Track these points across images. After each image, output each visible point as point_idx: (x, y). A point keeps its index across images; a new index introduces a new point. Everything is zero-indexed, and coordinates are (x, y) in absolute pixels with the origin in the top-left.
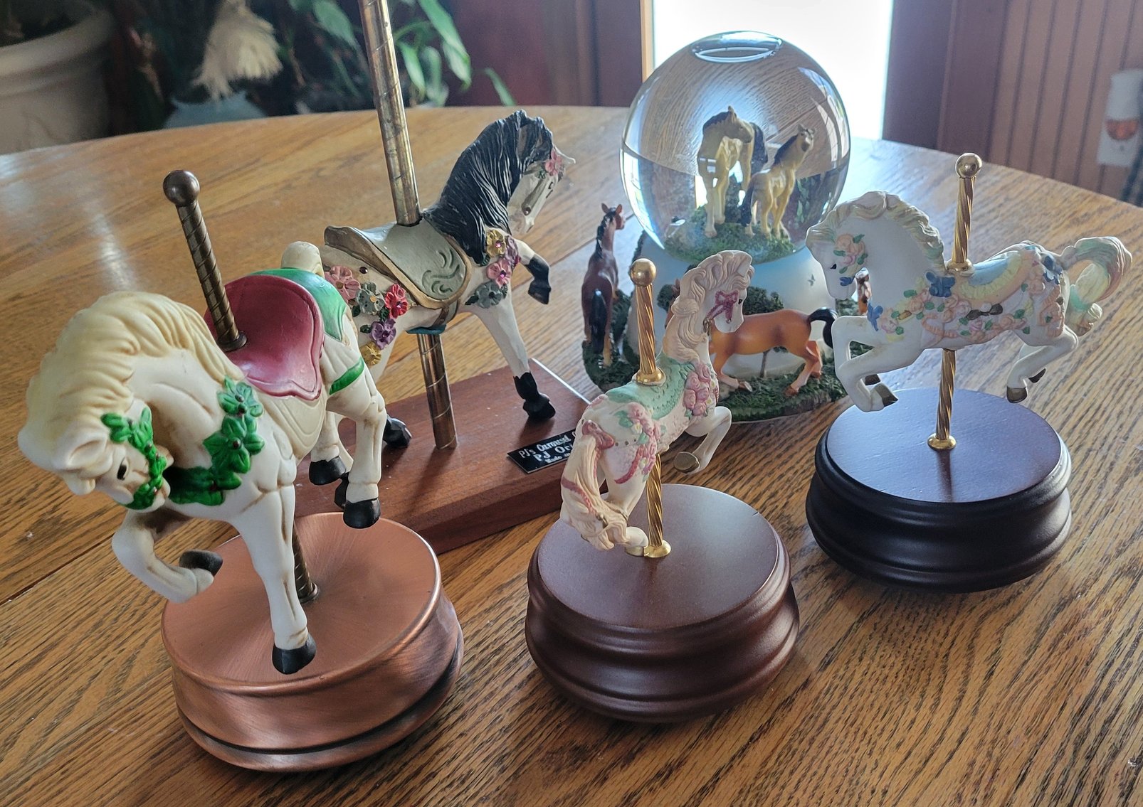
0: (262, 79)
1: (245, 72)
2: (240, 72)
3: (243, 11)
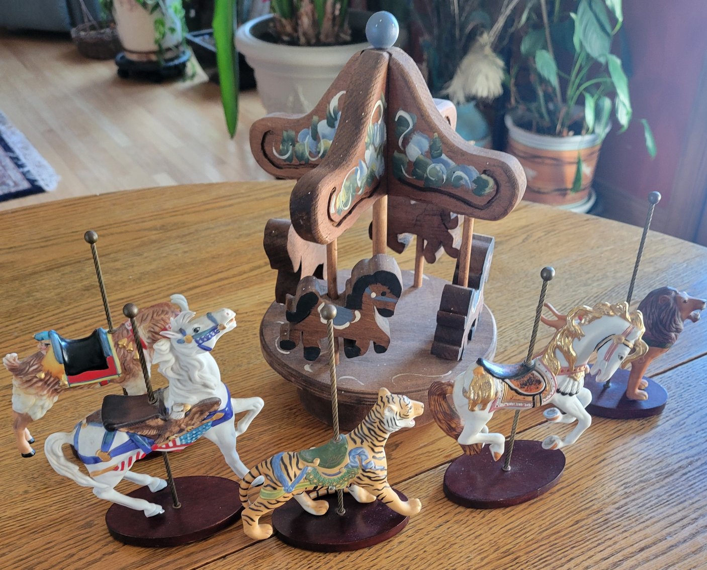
0: (487, 98)
1: (477, 92)
2: (473, 92)
3: (488, 50)
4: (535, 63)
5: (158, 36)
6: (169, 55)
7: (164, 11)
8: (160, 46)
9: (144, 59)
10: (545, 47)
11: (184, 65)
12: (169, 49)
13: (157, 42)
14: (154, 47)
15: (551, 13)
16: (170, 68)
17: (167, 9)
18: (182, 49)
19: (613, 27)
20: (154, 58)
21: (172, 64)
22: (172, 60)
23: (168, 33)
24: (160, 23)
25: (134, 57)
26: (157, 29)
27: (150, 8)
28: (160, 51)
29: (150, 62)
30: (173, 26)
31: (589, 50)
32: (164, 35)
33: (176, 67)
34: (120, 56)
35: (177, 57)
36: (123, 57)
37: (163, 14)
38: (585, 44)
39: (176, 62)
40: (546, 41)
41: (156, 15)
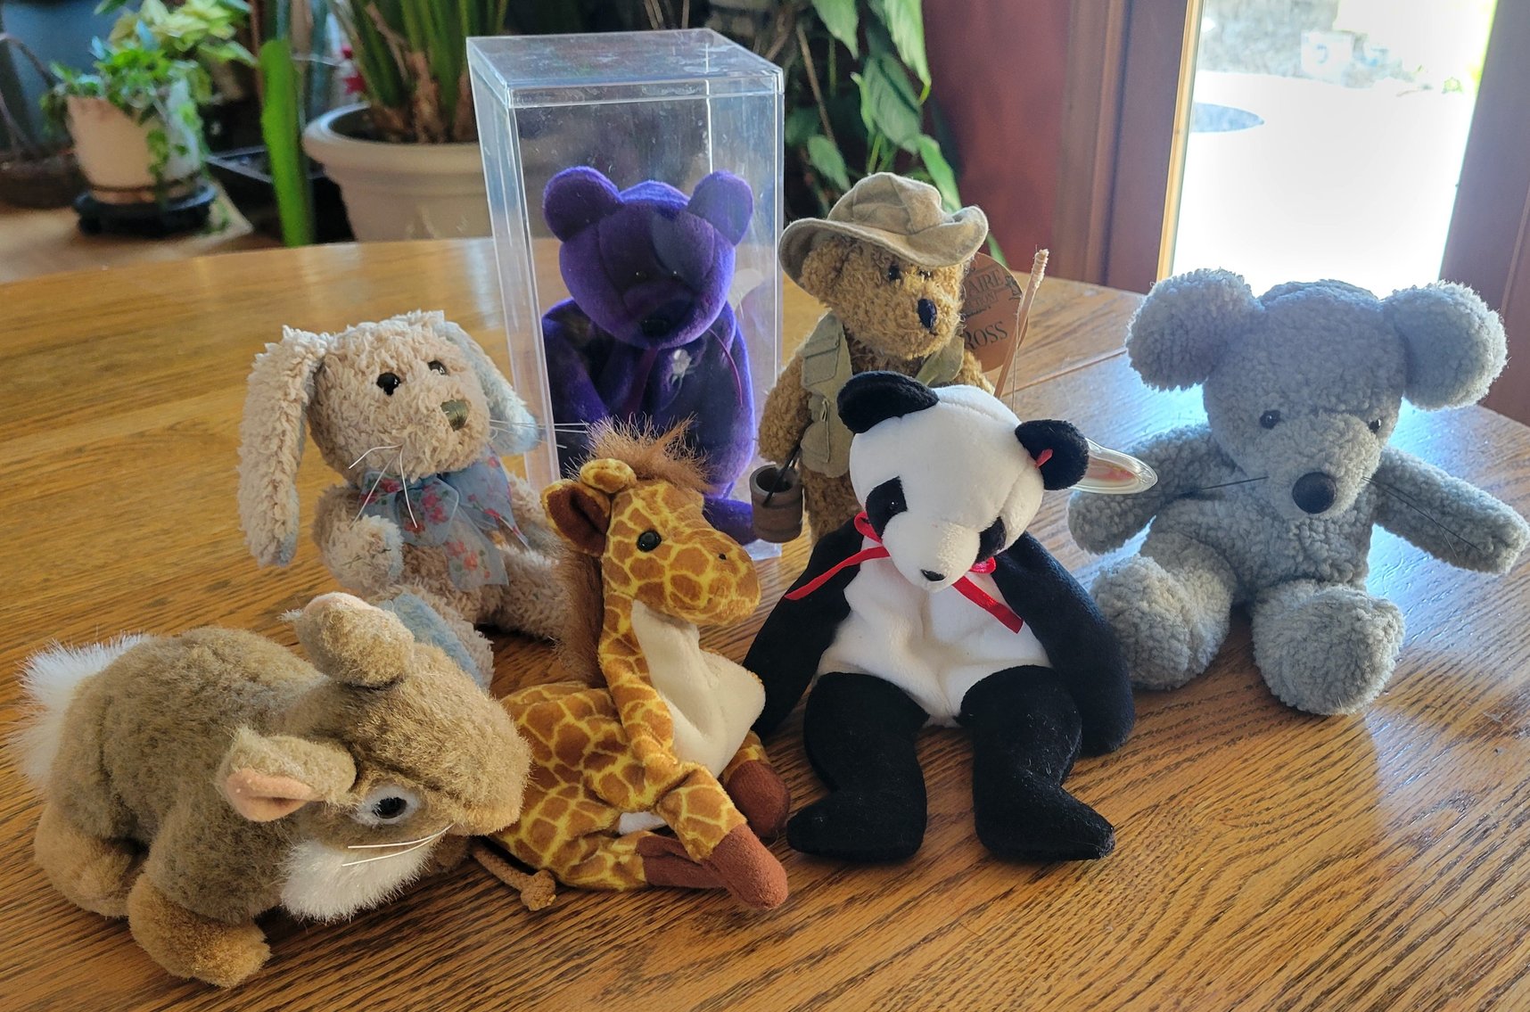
4: (808, 156)
5: (154, 159)
6: (176, 192)
7: (164, 118)
8: (159, 175)
9: (129, 199)
10: (821, 131)
11: (205, 208)
12: (176, 182)
13: (154, 170)
14: (147, 179)
15: (824, 82)
16: (179, 213)
17: (169, 116)
18: (200, 181)
19: (918, 93)
20: (148, 197)
21: (183, 206)
22: (184, 199)
23: (174, 154)
24: (159, 137)
25: (110, 198)
26: (152, 148)
27: (138, 114)
28: (161, 186)
29: (142, 205)
30: (182, 143)
31: (888, 132)
32: (166, 158)
33: (193, 210)
34: (80, 199)
35: (192, 195)
36: (89, 200)
37: (163, 124)
38: (883, 126)
39: (191, 203)
40: (821, 123)
41: (151, 125)
